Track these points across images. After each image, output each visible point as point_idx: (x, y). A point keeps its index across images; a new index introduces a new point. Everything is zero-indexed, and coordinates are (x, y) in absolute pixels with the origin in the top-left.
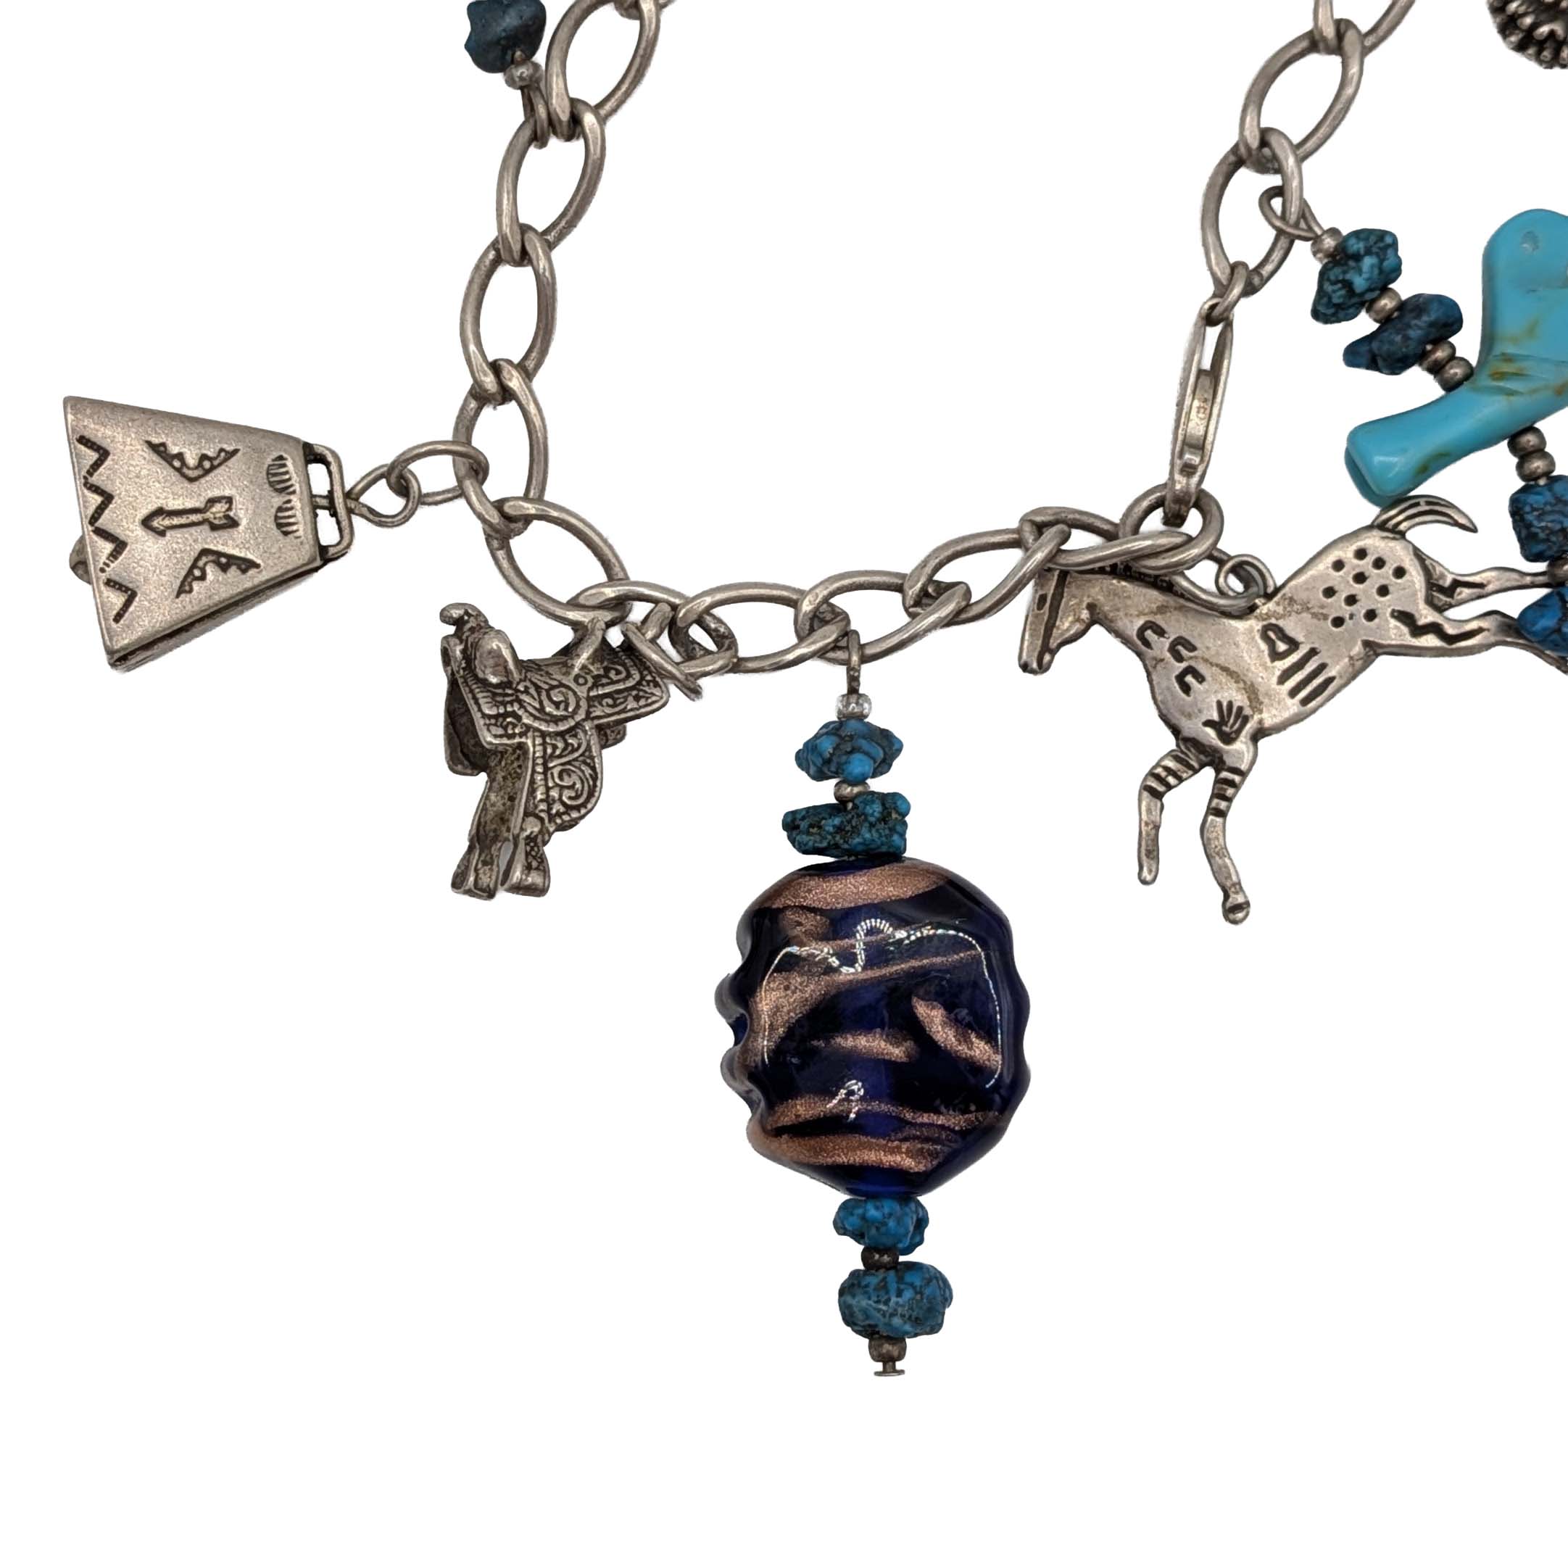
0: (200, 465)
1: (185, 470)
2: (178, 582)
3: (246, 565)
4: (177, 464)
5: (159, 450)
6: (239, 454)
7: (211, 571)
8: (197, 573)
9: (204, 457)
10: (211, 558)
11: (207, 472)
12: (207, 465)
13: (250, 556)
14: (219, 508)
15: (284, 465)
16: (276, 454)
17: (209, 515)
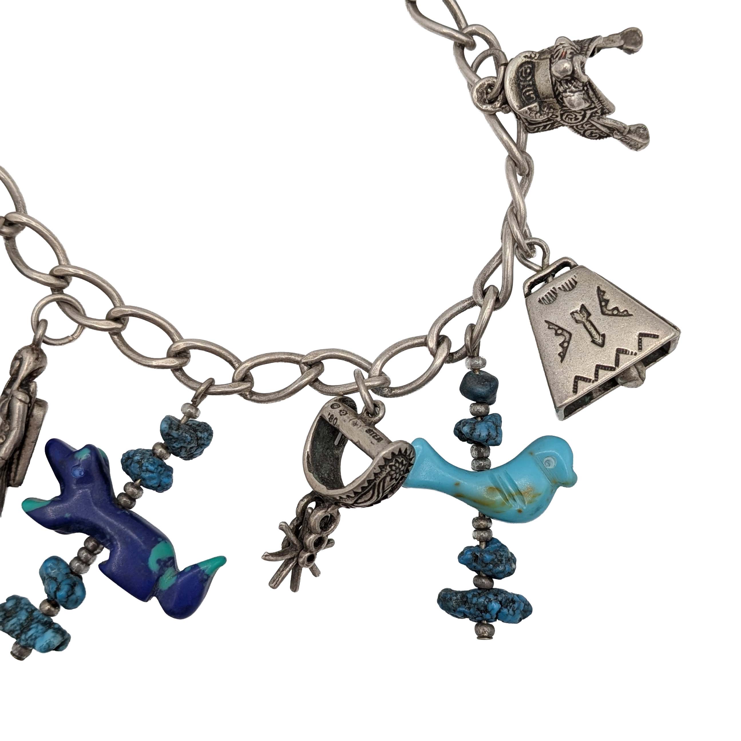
0: (561, 334)
1: (567, 339)
2: (625, 318)
3: (600, 292)
4: (566, 345)
5: (562, 356)
6: (547, 319)
7: (611, 306)
8: (615, 312)
9: (557, 334)
10: (604, 309)
11: (563, 329)
12: (559, 330)
13: (596, 293)
14: (578, 317)
15: (543, 298)
16: (539, 305)
17: (584, 320)
